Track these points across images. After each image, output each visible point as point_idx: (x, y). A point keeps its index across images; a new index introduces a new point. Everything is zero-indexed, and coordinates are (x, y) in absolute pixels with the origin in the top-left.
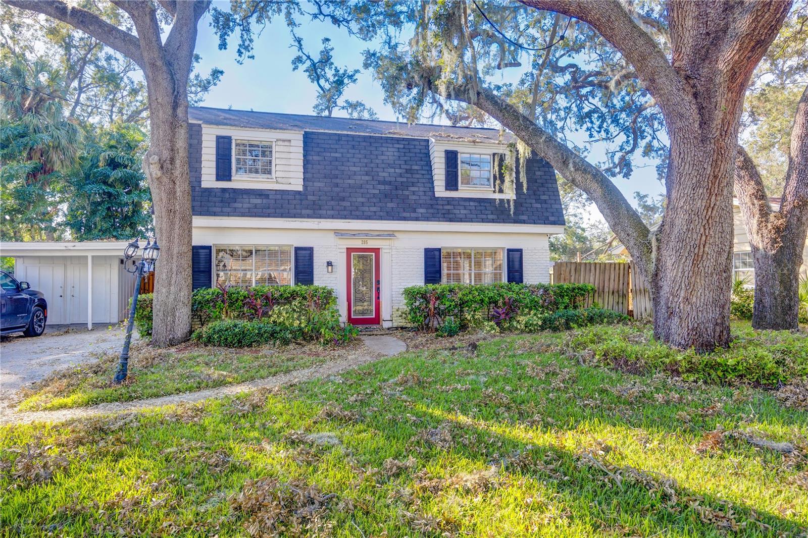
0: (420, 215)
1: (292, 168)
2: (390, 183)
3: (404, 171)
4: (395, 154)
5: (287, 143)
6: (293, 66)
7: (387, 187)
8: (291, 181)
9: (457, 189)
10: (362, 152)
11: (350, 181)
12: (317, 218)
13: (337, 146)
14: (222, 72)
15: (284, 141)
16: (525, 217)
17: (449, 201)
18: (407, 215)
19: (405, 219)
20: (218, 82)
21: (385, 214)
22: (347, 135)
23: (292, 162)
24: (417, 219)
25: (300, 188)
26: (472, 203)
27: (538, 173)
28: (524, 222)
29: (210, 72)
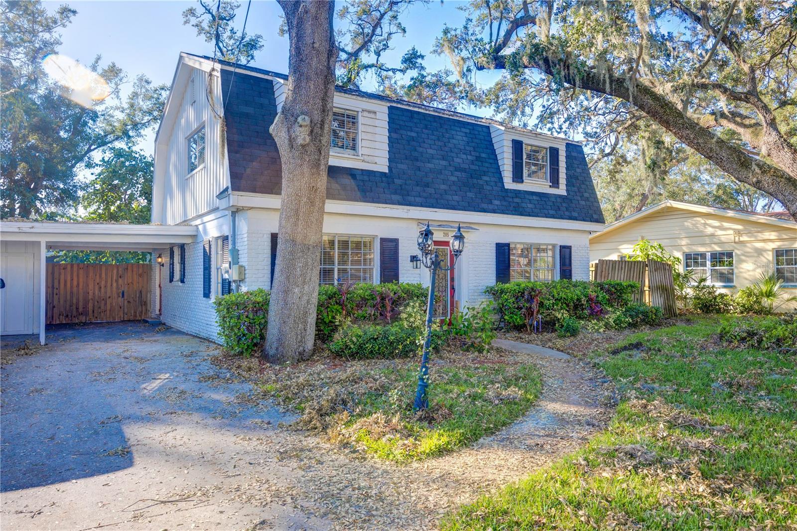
0: (496, 207)
1: (377, 145)
2: (464, 170)
3: (475, 158)
4: (464, 138)
5: (372, 115)
6: (185, 19)
7: (464, 175)
8: (376, 160)
9: (522, 182)
10: (435, 133)
11: (431, 166)
12: (407, 205)
13: (411, 124)
14: (74, 12)
15: (369, 112)
16: (575, 214)
17: (517, 193)
18: (485, 206)
19: (485, 211)
20: (67, 23)
21: (466, 204)
22: (419, 112)
23: (378, 138)
24: (494, 211)
25: (386, 170)
26: (534, 197)
27: (578, 170)
28: (575, 219)
29: (57, 8)
